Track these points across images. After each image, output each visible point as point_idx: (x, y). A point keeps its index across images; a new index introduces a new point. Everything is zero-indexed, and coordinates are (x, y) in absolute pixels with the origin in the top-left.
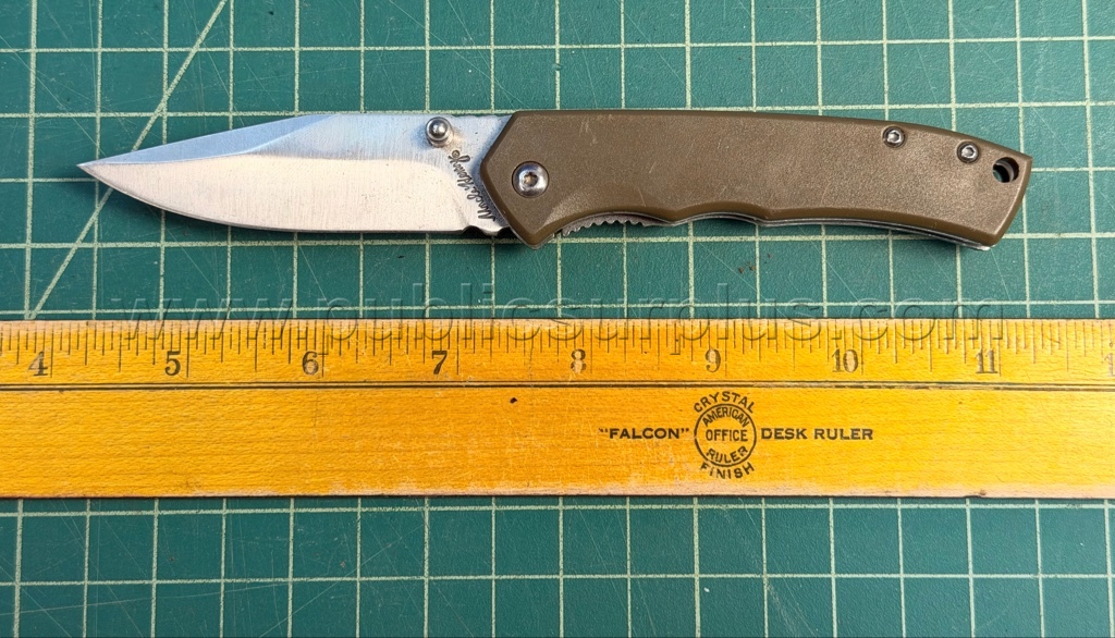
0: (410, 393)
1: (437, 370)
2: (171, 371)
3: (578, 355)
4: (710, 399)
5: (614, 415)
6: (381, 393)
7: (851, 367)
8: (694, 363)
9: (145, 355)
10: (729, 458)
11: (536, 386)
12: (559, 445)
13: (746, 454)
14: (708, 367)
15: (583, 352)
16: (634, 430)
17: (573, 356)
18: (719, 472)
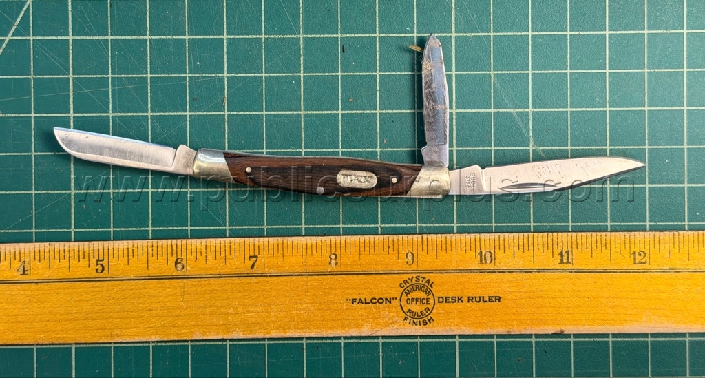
0: (237, 280)
1: (252, 267)
2: (99, 271)
3: (333, 257)
4: (409, 281)
5: (354, 291)
6: (220, 281)
7: (488, 261)
8: (400, 260)
9: (84, 262)
10: (420, 314)
11: (309, 275)
12: (323, 309)
13: (429, 312)
14: (407, 262)
15: (336, 255)
16: (365, 299)
17: (330, 257)
18: (414, 322)
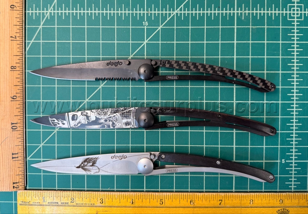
0: (214, 209)
1: (220, 204)
2: (161, 204)
3: (251, 201)
4: (280, 210)
8: (277, 202)
9: (155, 200)
14: (280, 203)
